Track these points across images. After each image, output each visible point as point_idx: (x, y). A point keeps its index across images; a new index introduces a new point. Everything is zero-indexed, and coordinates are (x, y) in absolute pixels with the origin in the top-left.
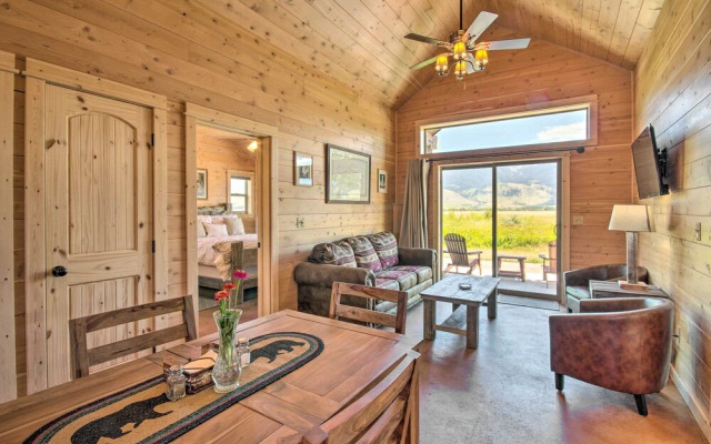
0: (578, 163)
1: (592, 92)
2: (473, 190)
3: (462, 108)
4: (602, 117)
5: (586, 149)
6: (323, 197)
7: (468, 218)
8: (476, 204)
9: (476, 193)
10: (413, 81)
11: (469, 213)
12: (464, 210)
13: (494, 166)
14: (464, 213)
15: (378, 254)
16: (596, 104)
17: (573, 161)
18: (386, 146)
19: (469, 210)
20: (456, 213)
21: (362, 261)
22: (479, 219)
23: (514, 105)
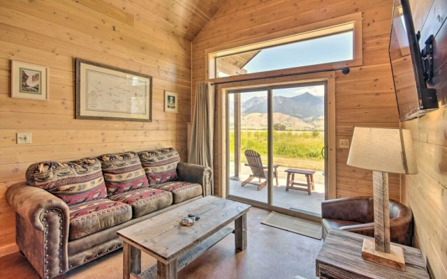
0: (343, 84)
1: (357, 10)
2: (311, 118)
3: (241, 35)
4: (367, 35)
5: (351, 69)
6: (71, 112)
7: (301, 136)
8: (313, 127)
9: (313, 120)
10: (196, 10)
11: (301, 133)
12: (305, 130)
13: (269, 89)
14: (298, 132)
15: (146, 170)
16: (361, 22)
17: (339, 82)
18: (178, 71)
19: (309, 130)
20: (292, 132)
21: (114, 178)
22: (307, 137)
23: (285, 29)
